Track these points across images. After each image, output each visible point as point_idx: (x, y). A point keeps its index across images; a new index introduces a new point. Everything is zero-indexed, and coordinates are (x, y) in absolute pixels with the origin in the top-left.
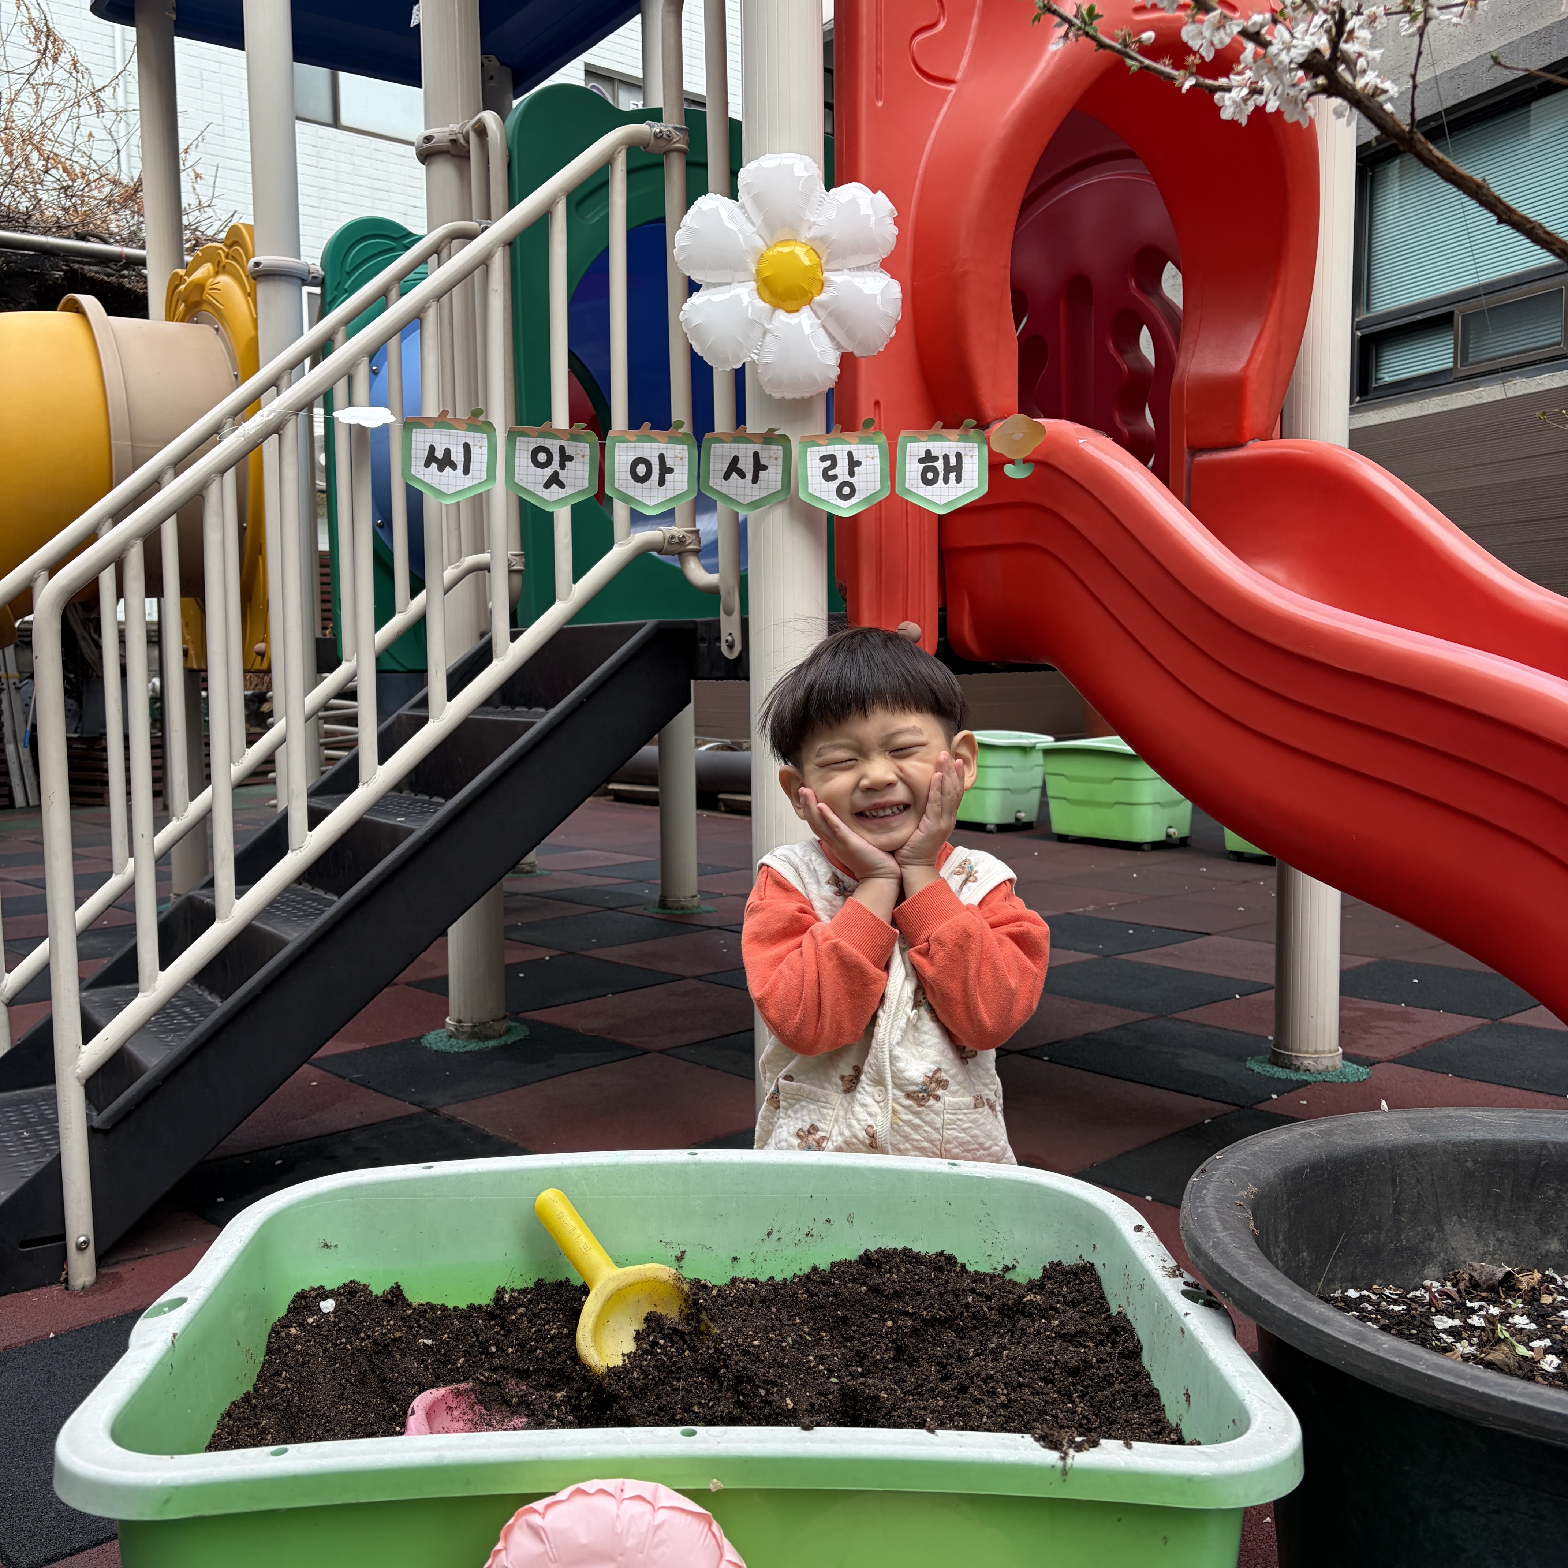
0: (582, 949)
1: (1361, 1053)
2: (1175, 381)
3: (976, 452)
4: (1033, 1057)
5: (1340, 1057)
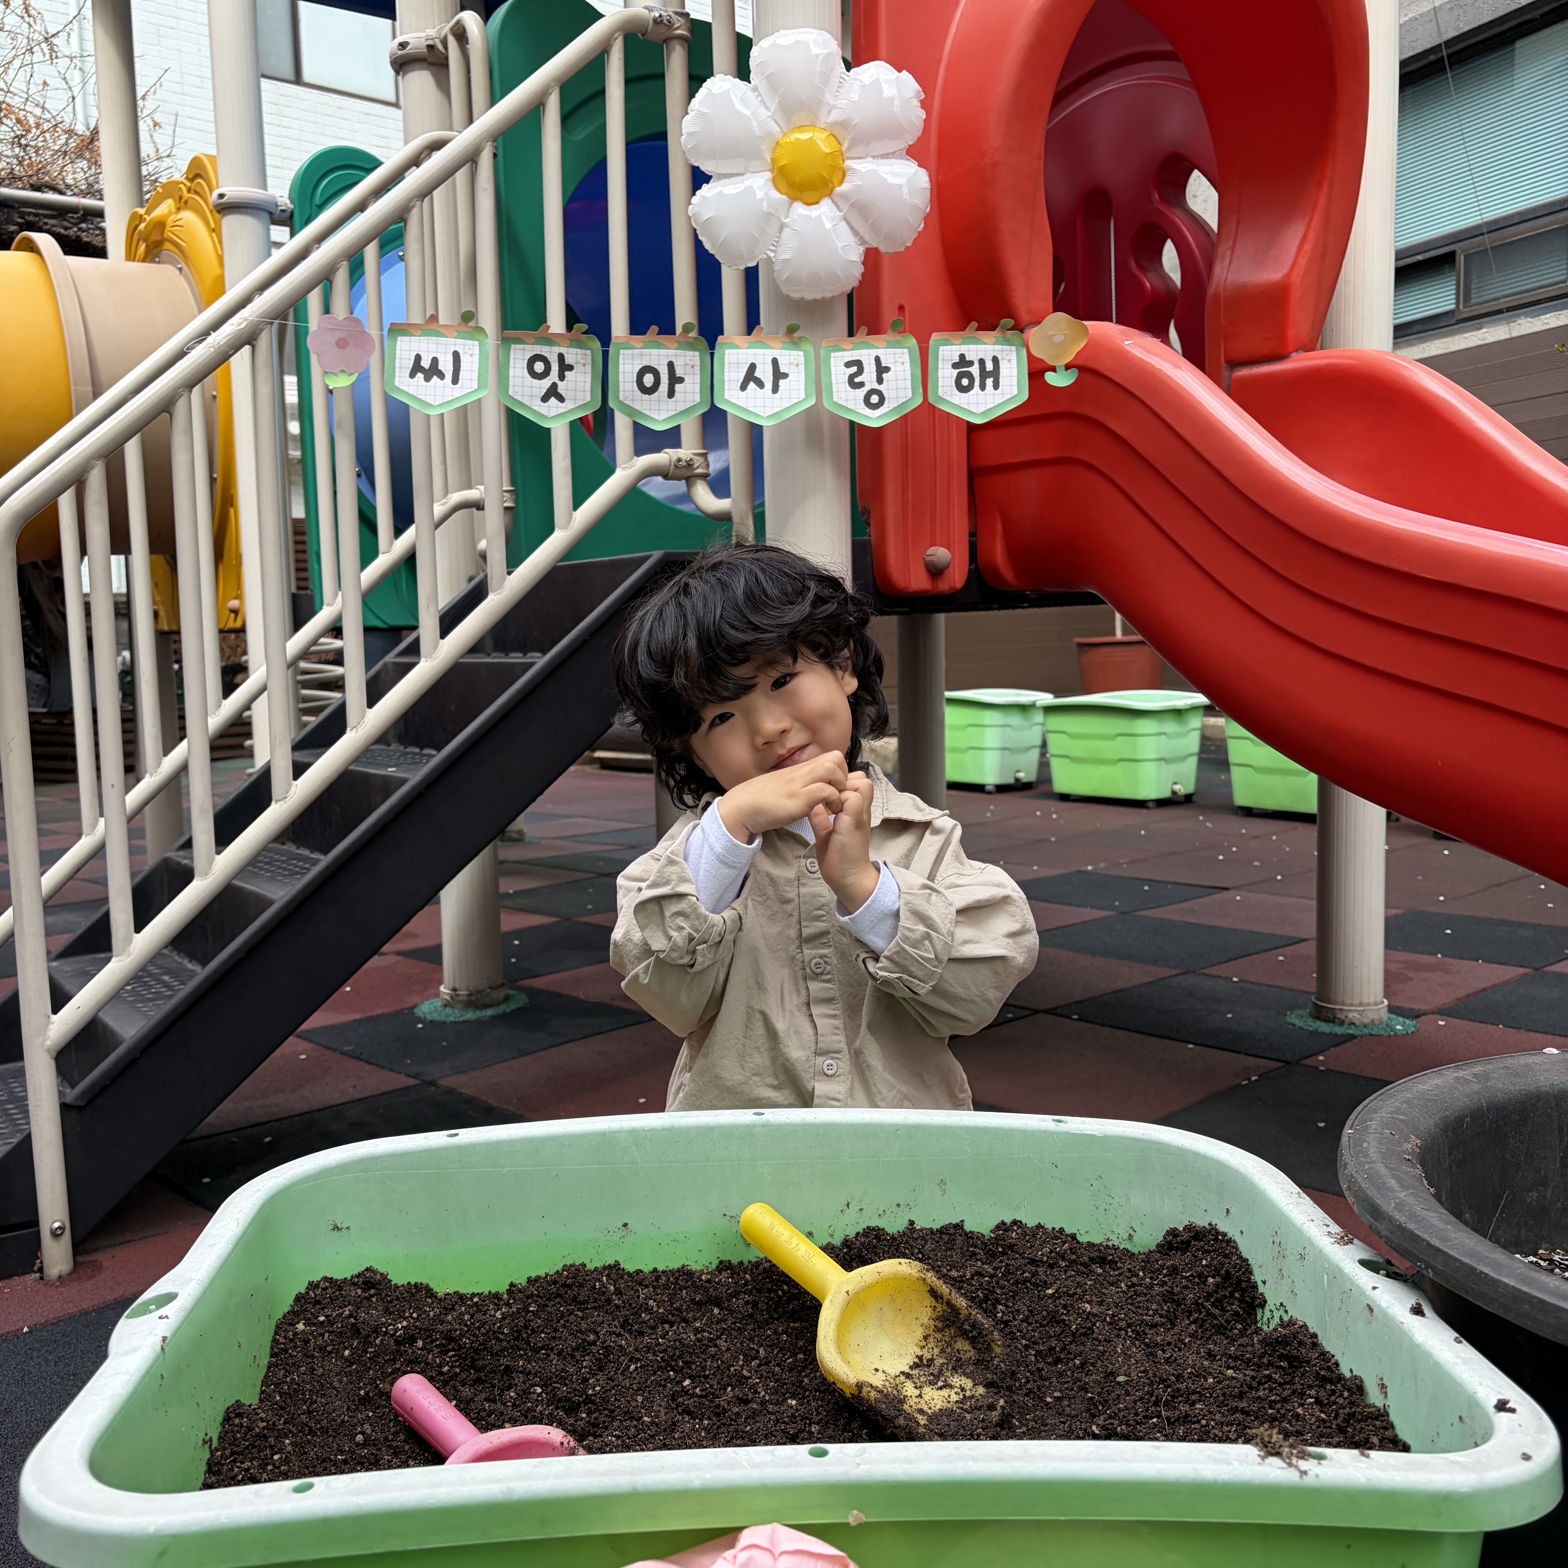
0: (579, 916)
1: (1403, 1005)
2: (1211, 290)
3: (1014, 356)
4: (1061, 1016)
5: (1386, 1009)
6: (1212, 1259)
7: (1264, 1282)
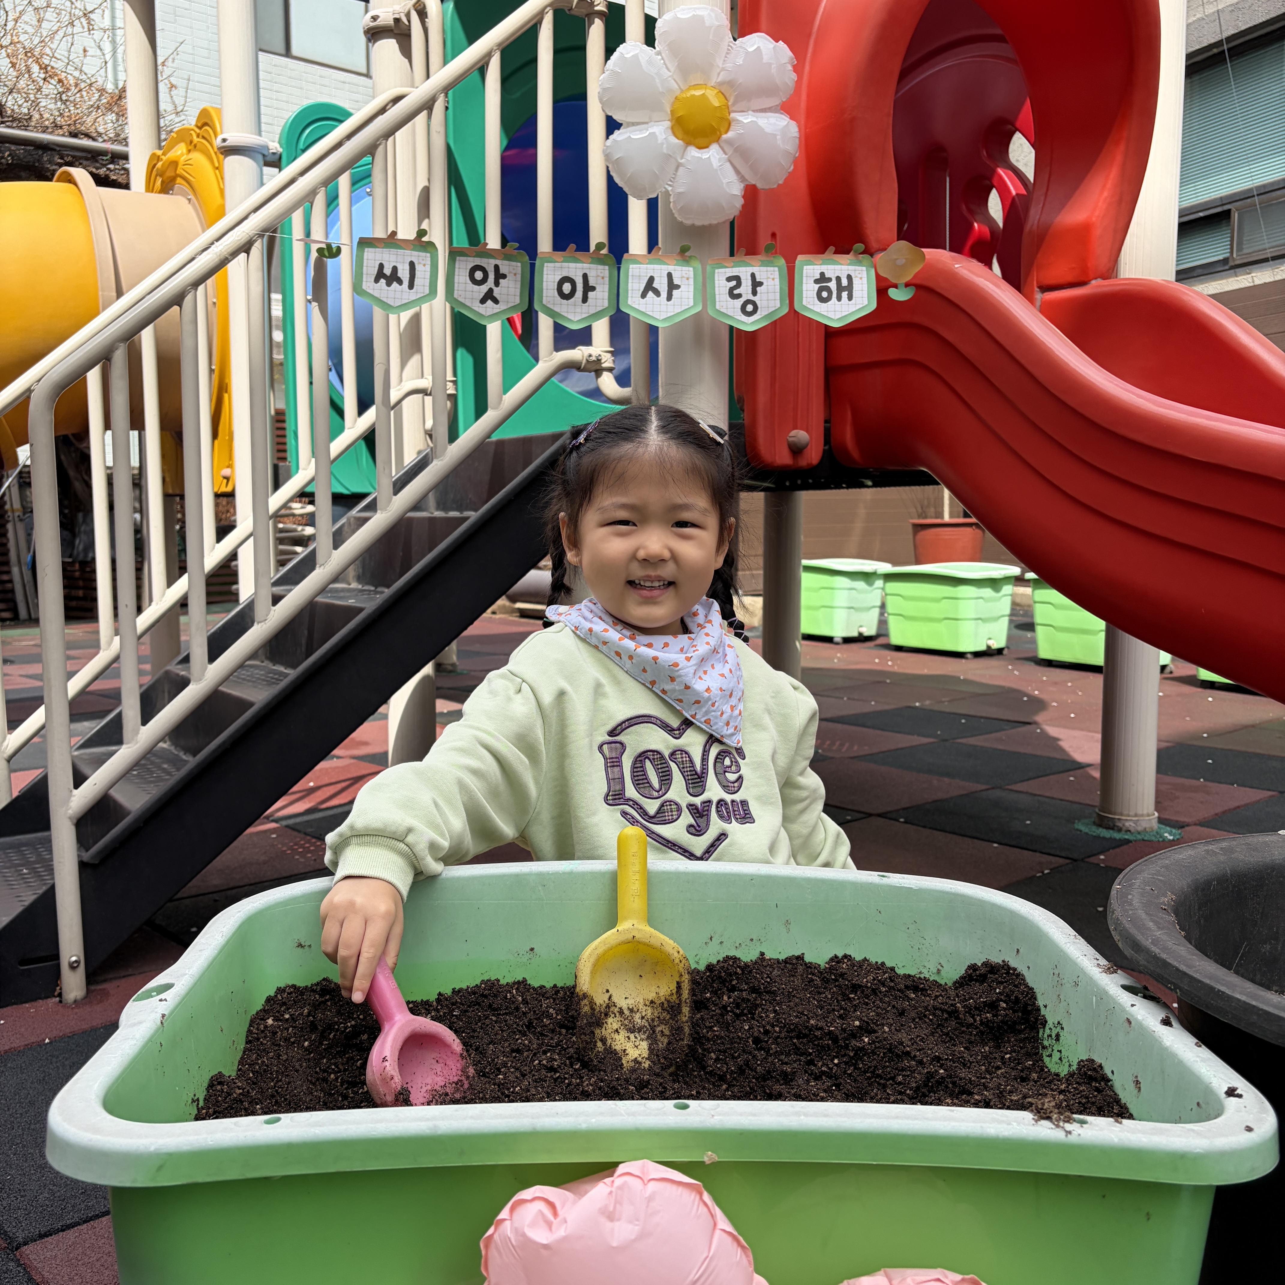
1: (1172, 818)
2: (1027, 228)
3: (864, 275)
4: (891, 819)
5: (1156, 820)
6: (1004, 988)
7: (1045, 1007)
